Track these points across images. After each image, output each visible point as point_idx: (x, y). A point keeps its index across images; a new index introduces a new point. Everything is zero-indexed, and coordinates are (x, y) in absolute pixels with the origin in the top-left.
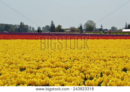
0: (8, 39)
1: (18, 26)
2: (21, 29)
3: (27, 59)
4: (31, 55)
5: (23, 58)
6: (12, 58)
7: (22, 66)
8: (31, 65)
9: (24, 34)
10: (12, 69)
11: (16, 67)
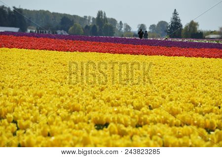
0: (68, 51)
1: (91, 21)
2: (98, 27)
3: (113, 101)
4: (121, 91)
5: (101, 99)
6: (76, 96)
7: (100, 118)
8: (123, 118)
9: (107, 40)
10: (76, 122)
11: (86, 118)
